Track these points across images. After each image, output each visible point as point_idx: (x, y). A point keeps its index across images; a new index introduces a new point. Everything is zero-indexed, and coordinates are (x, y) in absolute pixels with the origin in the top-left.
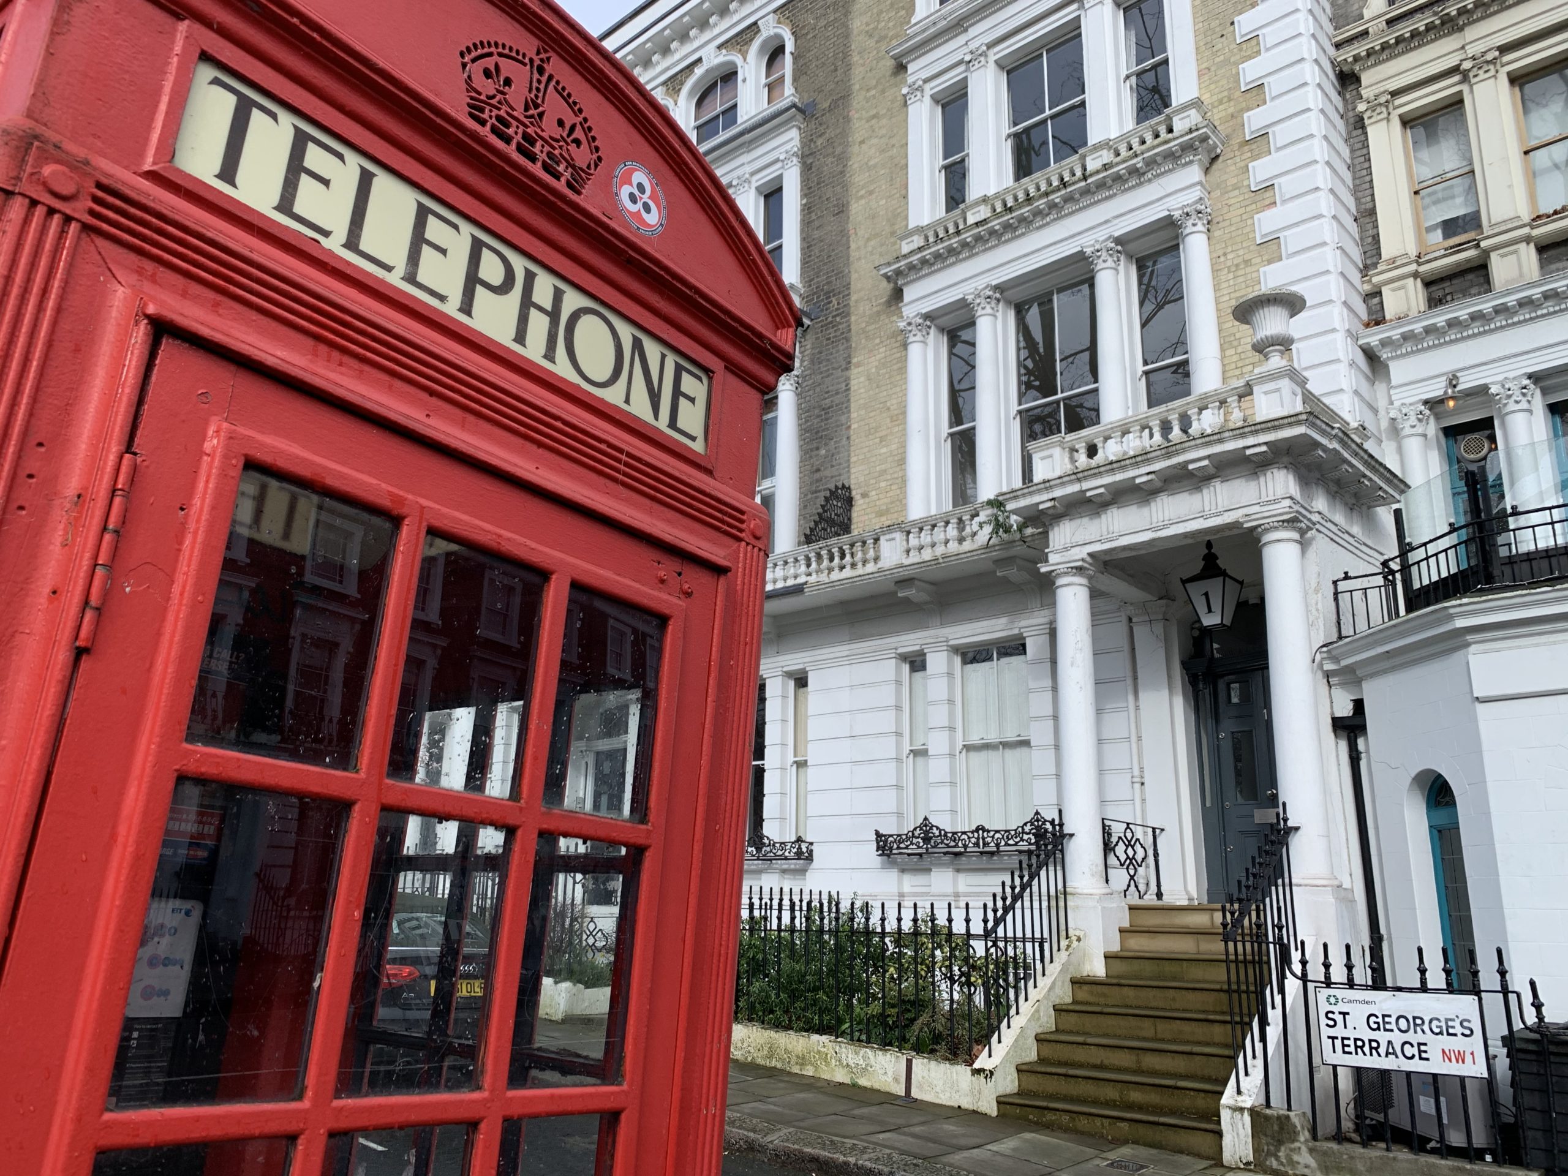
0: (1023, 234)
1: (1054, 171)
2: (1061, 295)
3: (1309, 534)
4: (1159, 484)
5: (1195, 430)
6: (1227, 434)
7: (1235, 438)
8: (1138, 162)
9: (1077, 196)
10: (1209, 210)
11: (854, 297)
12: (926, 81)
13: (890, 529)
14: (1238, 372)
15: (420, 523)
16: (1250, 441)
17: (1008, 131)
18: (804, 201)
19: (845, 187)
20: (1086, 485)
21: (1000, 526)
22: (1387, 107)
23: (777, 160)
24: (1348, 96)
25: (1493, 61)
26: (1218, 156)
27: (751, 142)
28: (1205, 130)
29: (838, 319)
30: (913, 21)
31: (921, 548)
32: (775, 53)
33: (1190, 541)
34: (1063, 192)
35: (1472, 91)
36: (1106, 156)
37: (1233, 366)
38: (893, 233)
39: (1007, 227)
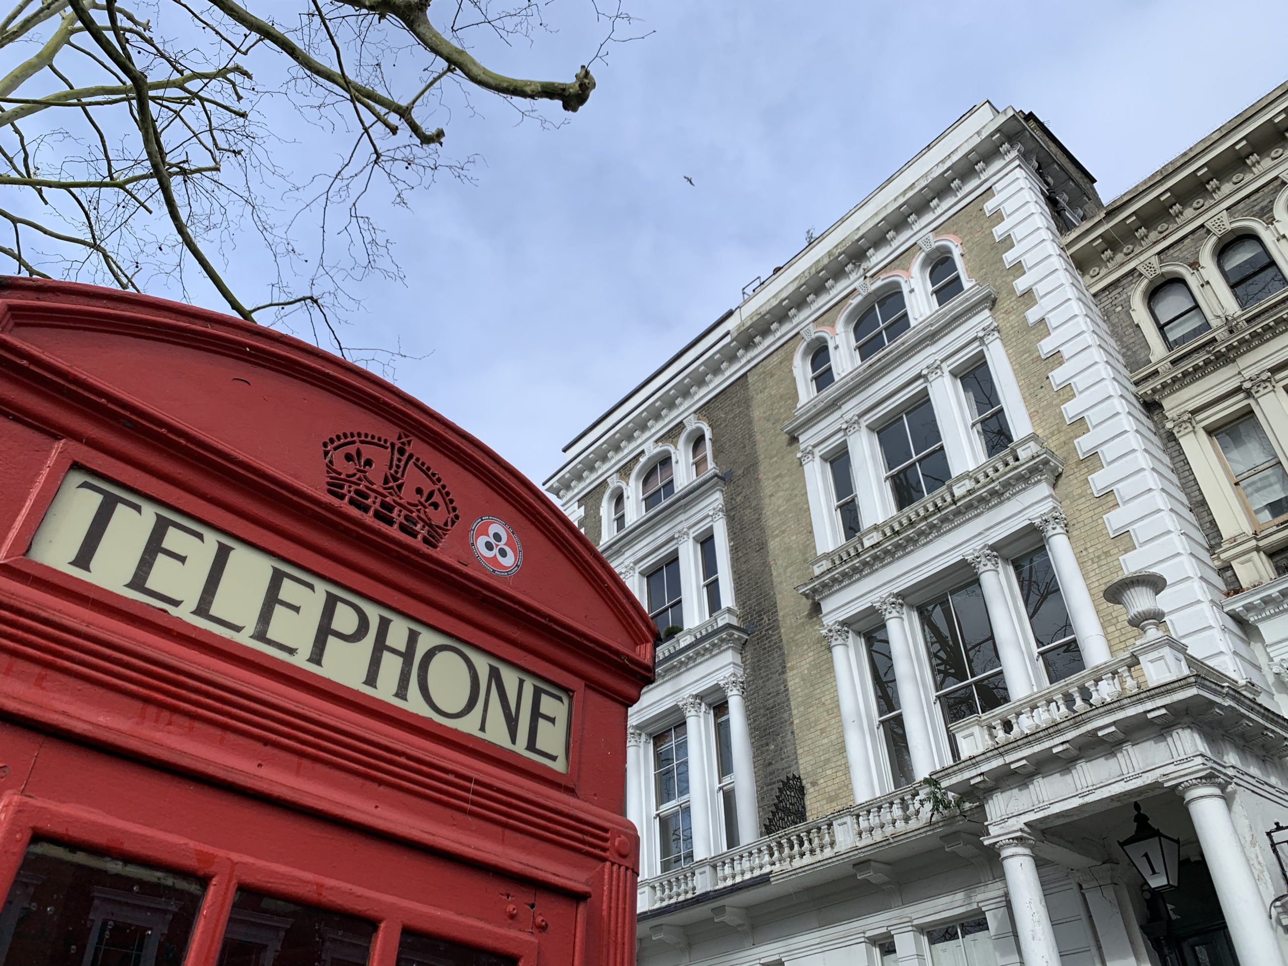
0: (912, 551)
1: (928, 500)
2: (954, 597)
3: (1230, 788)
4: (1075, 752)
5: (1095, 699)
6: (1125, 701)
7: (1133, 704)
8: (996, 485)
9: (951, 517)
10: (1063, 516)
11: (781, 614)
12: (815, 446)
13: (840, 813)
14: (1122, 645)
15: (230, 881)
16: (1149, 705)
17: (885, 475)
18: (732, 544)
19: (762, 529)
20: (1009, 758)
21: (938, 802)
22: (1191, 423)
23: (708, 516)
24: (1156, 419)
25: (1268, 380)
26: (1060, 474)
27: (686, 505)
28: (1045, 456)
29: (770, 632)
30: (799, 406)
31: (871, 830)
32: (698, 441)
33: (1118, 804)
34: (939, 515)
35: (1258, 403)
36: (969, 484)
37: (1117, 641)
38: (805, 561)
39: (898, 546)
